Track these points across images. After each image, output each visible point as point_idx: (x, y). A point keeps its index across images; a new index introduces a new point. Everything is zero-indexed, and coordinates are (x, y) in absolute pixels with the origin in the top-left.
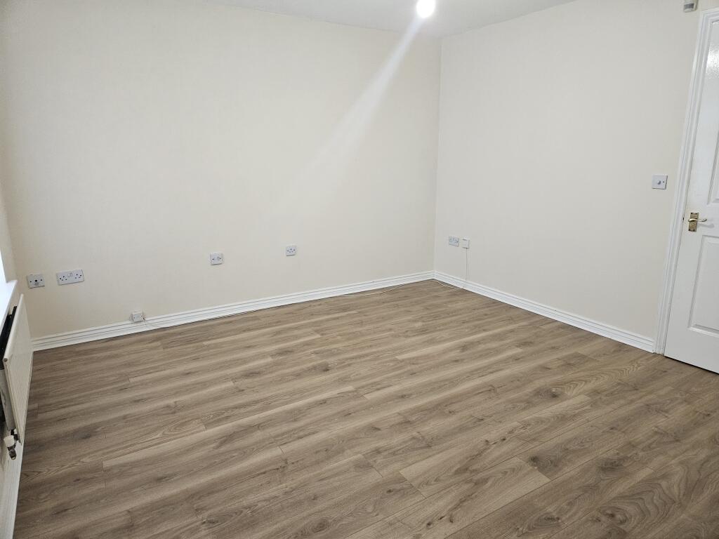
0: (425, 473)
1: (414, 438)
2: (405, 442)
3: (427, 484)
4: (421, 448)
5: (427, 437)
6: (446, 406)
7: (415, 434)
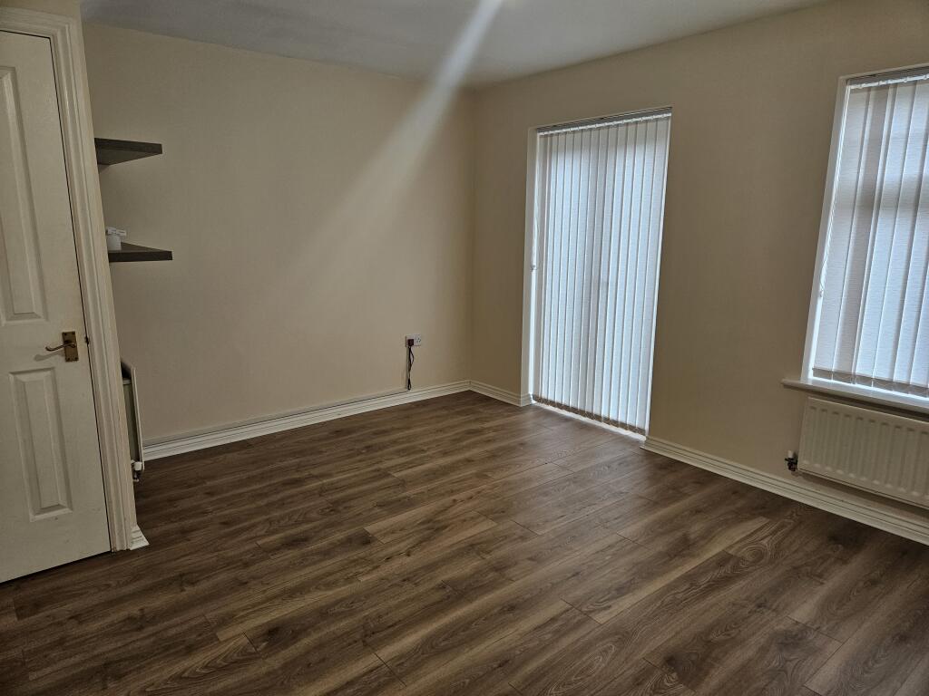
0: (475, 525)
1: (488, 553)
2: (497, 548)
3: (472, 518)
4: (479, 544)
5: (474, 554)
6: (449, 597)
7: (488, 557)
